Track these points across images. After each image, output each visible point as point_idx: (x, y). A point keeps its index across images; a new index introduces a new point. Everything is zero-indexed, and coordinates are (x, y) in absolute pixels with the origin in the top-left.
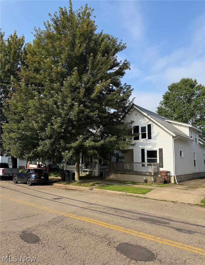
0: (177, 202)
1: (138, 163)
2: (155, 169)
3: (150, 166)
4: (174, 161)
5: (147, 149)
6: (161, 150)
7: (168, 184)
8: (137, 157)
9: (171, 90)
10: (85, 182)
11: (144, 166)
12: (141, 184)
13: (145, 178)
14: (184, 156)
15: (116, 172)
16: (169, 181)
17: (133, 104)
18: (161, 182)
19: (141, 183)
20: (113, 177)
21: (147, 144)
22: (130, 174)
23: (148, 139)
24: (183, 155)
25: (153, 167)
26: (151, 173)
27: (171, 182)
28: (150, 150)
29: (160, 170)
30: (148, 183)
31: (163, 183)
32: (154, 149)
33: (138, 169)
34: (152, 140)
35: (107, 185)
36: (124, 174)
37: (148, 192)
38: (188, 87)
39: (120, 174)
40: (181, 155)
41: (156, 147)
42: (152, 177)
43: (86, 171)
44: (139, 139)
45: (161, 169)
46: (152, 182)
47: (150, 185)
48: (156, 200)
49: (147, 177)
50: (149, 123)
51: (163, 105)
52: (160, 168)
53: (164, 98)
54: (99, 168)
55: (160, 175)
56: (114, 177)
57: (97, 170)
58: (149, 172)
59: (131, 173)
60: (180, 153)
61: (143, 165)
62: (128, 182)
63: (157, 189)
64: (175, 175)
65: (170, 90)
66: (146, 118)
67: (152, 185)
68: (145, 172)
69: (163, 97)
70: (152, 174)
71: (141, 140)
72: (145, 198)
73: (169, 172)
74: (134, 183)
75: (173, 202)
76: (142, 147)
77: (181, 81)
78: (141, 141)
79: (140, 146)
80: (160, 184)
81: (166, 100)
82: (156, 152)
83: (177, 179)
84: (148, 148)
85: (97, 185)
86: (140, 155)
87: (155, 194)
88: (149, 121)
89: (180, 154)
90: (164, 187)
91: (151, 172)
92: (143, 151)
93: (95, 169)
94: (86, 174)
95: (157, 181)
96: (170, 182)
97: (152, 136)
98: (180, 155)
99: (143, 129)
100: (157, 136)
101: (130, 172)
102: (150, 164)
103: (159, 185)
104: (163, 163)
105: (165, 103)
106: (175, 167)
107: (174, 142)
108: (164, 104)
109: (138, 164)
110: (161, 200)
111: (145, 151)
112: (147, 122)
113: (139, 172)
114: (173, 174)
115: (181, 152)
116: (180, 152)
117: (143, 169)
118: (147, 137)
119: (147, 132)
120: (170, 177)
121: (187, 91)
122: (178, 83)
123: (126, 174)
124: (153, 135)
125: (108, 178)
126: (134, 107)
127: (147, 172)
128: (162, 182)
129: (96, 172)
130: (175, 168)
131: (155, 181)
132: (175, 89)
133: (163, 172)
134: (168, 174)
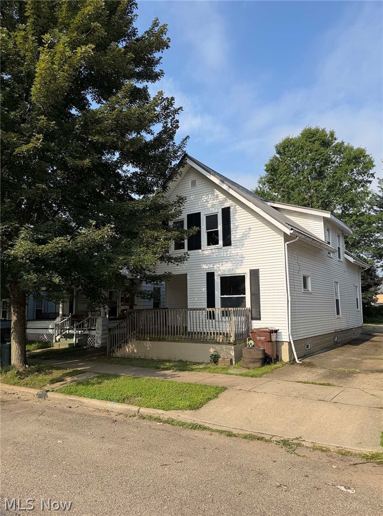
0: (299, 445)
1: (194, 309)
2: (238, 325)
3: (227, 316)
4: (288, 301)
5: (220, 273)
6: (255, 274)
7: (273, 366)
8: (197, 294)
9: (281, 153)
10: (39, 371)
11: (214, 318)
12: (201, 366)
13: (212, 351)
14: (312, 288)
15: (141, 335)
16: (275, 357)
17: (185, 155)
18: (254, 362)
19: (201, 363)
20: (133, 350)
21: (221, 260)
22: (174, 341)
23: (223, 246)
24: (310, 288)
25: (234, 318)
26: (227, 337)
27: (281, 360)
28: (228, 274)
29: (253, 328)
30: (221, 364)
31: (258, 365)
32: (239, 271)
33: (195, 326)
34: (232, 247)
35: (98, 377)
36: (159, 340)
37: (209, 399)
38: (317, 145)
39: (150, 340)
40: (305, 286)
41: (243, 266)
42: (230, 346)
43: (70, 336)
44: (200, 248)
45: (256, 325)
46: (231, 360)
47: (225, 370)
48: (230, 435)
49: (218, 347)
50: (226, 205)
51: (264, 184)
52: (254, 322)
53: (267, 171)
54: (103, 326)
55: (251, 342)
56: (135, 351)
57: (100, 332)
58: (224, 334)
59: (177, 337)
60: (302, 282)
61: (211, 316)
62: (168, 364)
63: (238, 387)
64: (291, 338)
65: (279, 153)
66: (217, 192)
67: (230, 371)
68: (214, 333)
69: (265, 168)
70: (232, 339)
71: (207, 250)
72: (195, 427)
73: (276, 331)
74: (183, 365)
75: (285, 443)
76: (207, 267)
77: (302, 134)
78: (206, 252)
79: (205, 266)
80: (251, 365)
81: (272, 175)
82: (242, 279)
83: (296, 351)
84: (223, 269)
85: (69, 379)
86: (204, 289)
87: (228, 409)
88: (226, 200)
89: (302, 285)
90: (260, 376)
91: (227, 334)
92: (210, 276)
93: (95, 330)
94: (69, 344)
95: (242, 359)
96: (278, 359)
97: (232, 237)
98: (302, 287)
99: (212, 220)
100: (245, 236)
101: (174, 335)
102: (226, 311)
103: (249, 368)
104: (261, 308)
105: (270, 182)
106: (291, 318)
107: (288, 252)
108: (268, 182)
109: (194, 314)
110: (245, 437)
111: (216, 278)
112: (222, 202)
113: (198, 332)
114: (285, 336)
115: (305, 279)
116: (302, 277)
117: (209, 325)
118: (221, 242)
119: (220, 228)
120: (278, 344)
121: (316, 154)
122: (296, 139)
123: (164, 340)
124: (235, 235)
125: (119, 353)
126: (188, 161)
127: (217, 334)
128: (256, 362)
129: (97, 337)
130: (291, 321)
131: (239, 357)
132: (290, 151)
133: (261, 332)
134: (274, 336)
